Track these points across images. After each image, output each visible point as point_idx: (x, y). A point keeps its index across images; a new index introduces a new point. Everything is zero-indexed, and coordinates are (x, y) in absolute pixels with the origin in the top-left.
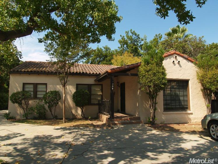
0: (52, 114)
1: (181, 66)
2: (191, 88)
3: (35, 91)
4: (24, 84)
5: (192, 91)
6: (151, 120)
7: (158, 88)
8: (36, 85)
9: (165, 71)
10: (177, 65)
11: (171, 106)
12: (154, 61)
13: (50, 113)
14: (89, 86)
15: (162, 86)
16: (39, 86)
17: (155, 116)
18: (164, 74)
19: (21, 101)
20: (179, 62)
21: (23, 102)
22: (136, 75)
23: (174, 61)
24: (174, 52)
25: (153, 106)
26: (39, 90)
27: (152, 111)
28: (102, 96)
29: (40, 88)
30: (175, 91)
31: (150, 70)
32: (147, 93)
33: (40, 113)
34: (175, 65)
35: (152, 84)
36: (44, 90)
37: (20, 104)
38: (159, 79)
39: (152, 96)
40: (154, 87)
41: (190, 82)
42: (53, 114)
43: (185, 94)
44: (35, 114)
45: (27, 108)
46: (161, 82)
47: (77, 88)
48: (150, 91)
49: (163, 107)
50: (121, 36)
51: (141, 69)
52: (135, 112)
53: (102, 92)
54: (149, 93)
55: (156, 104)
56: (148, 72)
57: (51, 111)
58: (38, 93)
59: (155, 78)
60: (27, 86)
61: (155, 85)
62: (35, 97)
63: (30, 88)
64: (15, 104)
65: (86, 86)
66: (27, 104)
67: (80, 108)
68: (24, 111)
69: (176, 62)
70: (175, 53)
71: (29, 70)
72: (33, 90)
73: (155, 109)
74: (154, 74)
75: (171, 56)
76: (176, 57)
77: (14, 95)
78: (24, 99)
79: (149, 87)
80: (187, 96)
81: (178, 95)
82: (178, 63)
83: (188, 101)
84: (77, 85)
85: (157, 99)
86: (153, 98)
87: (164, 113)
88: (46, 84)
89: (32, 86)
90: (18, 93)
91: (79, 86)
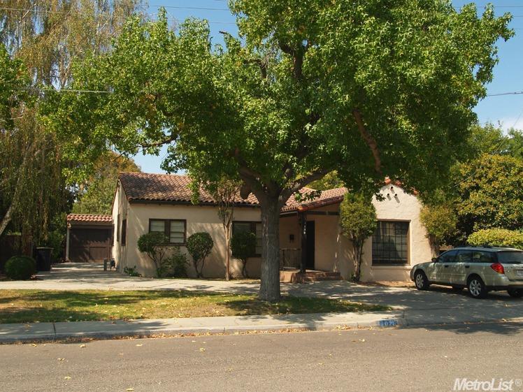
0: (197, 271)
1: (399, 202)
3: (168, 231)
4: (151, 220)
6: (355, 276)
7: (364, 234)
8: (168, 223)
9: (374, 211)
10: (393, 199)
11: (383, 258)
12: (360, 198)
13: (194, 268)
14: (253, 225)
15: (370, 231)
16: (173, 224)
17: (360, 271)
18: (373, 215)
20: (396, 195)
22: (337, 214)
23: (388, 195)
25: (358, 257)
26: (172, 230)
27: (356, 264)
29: (176, 227)
31: (355, 210)
32: (351, 240)
34: (390, 199)
35: (357, 229)
36: (180, 231)
38: (366, 222)
39: (357, 244)
40: (360, 233)
41: (411, 224)
42: (199, 271)
43: (403, 242)
44: (171, 270)
45: (161, 258)
46: (369, 226)
48: (354, 237)
49: (371, 259)
51: (344, 207)
52: (333, 266)
54: (354, 241)
55: (361, 254)
56: (353, 212)
57: (196, 266)
58: (172, 235)
59: (361, 221)
60: (154, 224)
61: (361, 230)
62: (168, 242)
63: (160, 228)
68: (156, 264)
69: (392, 195)
70: (391, 183)
72: (163, 230)
73: (360, 262)
74: (361, 216)
75: (385, 187)
76: (392, 188)
79: (354, 231)
80: (407, 244)
81: (393, 243)
82: (395, 197)
83: (407, 252)
84: (234, 223)
85: (363, 247)
86: (358, 246)
87: (373, 267)
88: (184, 221)
89: (162, 224)
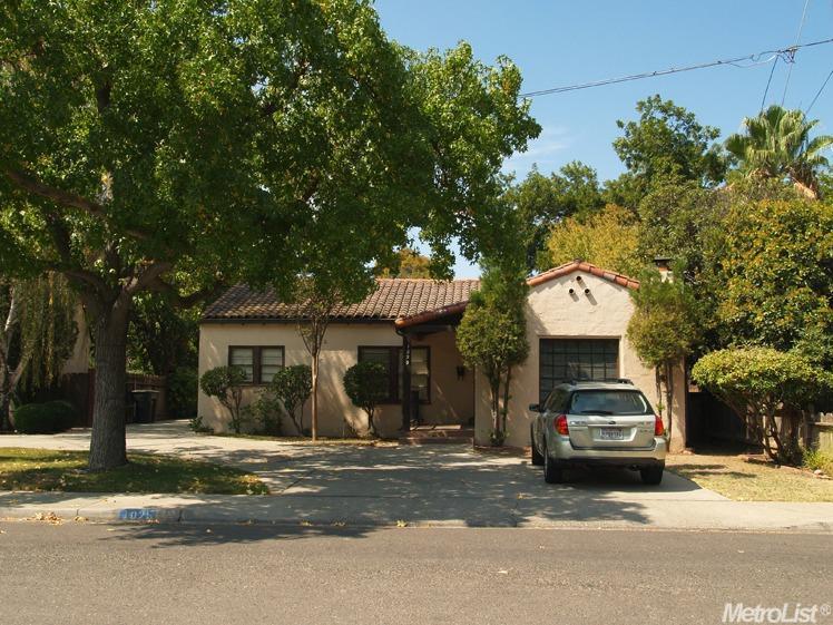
0: (296, 424)
1: (594, 303)
2: (625, 360)
3: (258, 367)
4: (232, 349)
5: (625, 369)
6: (494, 437)
8: (258, 351)
10: (583, 299)
13: (291, 419)
14: (394, 352)
16: (267, 353)
17: (504, 429)
19: (224, 390)
20: (588, 290)
21: (229, 392)
23: (571, 291)
24: (574, 265)
25: (496, 403)
26: (266, 361)
27: (494, 416)
28: (428, 378)
29: (270, 358)
30: (579, 367)
33: (266, 420)
34: (575, 298)
36: (276, 363)
37: (222, 396)
41: (621, 343)
42: (299, 423)
43: (609, 376)
44: (257, 422)
45: (238, 405)
47: (360, 357)
50: (620, 124)
53: (429, 368)
55: (508, 398)
57: (293, 416)
58: (265, 370)
60: (237, 353)
62: (258, 381)
63: (245, 359)
64: (212, 397)
65: (387, 351)
66: (238, 399)
67: (364, 409)
68: (232, 414)
69: (580, 292)
70: (577, 269)
71: (244, 313)
72: (250, 363)
73: (505, 413)
75: (565, 277)
76: (579, 278)
77: (208, 375)
78: (230, 384)
82: (587, 296)
84: (361, 349)
86: (493, 385)
88: (282, 348)
89: (249, 353)
90: (218, 371)
91: (366, 351)
